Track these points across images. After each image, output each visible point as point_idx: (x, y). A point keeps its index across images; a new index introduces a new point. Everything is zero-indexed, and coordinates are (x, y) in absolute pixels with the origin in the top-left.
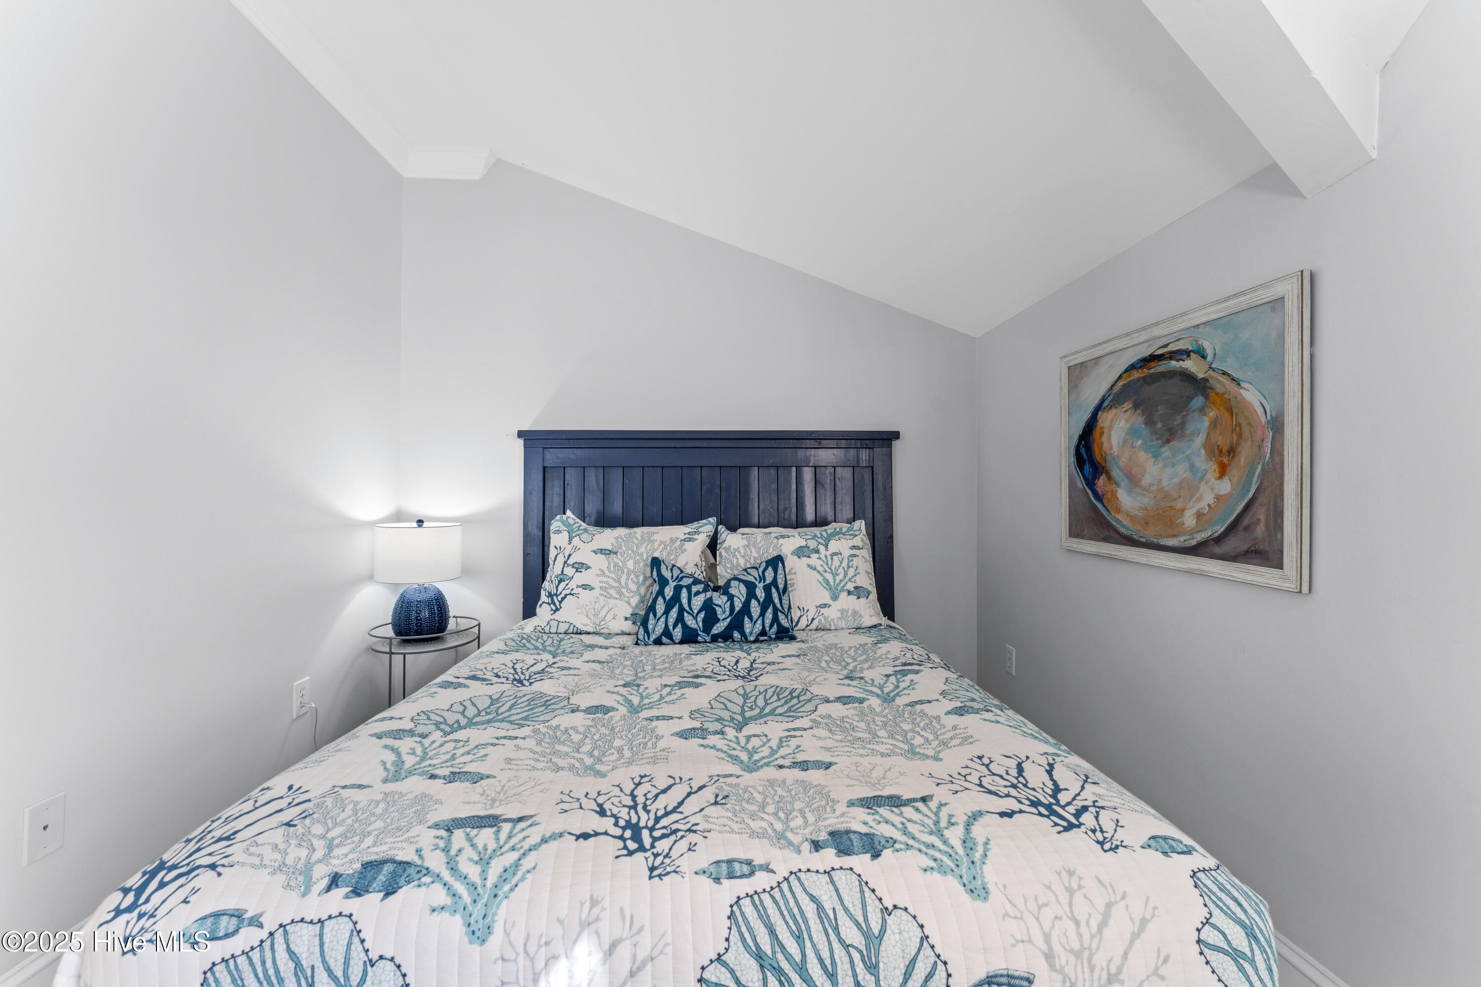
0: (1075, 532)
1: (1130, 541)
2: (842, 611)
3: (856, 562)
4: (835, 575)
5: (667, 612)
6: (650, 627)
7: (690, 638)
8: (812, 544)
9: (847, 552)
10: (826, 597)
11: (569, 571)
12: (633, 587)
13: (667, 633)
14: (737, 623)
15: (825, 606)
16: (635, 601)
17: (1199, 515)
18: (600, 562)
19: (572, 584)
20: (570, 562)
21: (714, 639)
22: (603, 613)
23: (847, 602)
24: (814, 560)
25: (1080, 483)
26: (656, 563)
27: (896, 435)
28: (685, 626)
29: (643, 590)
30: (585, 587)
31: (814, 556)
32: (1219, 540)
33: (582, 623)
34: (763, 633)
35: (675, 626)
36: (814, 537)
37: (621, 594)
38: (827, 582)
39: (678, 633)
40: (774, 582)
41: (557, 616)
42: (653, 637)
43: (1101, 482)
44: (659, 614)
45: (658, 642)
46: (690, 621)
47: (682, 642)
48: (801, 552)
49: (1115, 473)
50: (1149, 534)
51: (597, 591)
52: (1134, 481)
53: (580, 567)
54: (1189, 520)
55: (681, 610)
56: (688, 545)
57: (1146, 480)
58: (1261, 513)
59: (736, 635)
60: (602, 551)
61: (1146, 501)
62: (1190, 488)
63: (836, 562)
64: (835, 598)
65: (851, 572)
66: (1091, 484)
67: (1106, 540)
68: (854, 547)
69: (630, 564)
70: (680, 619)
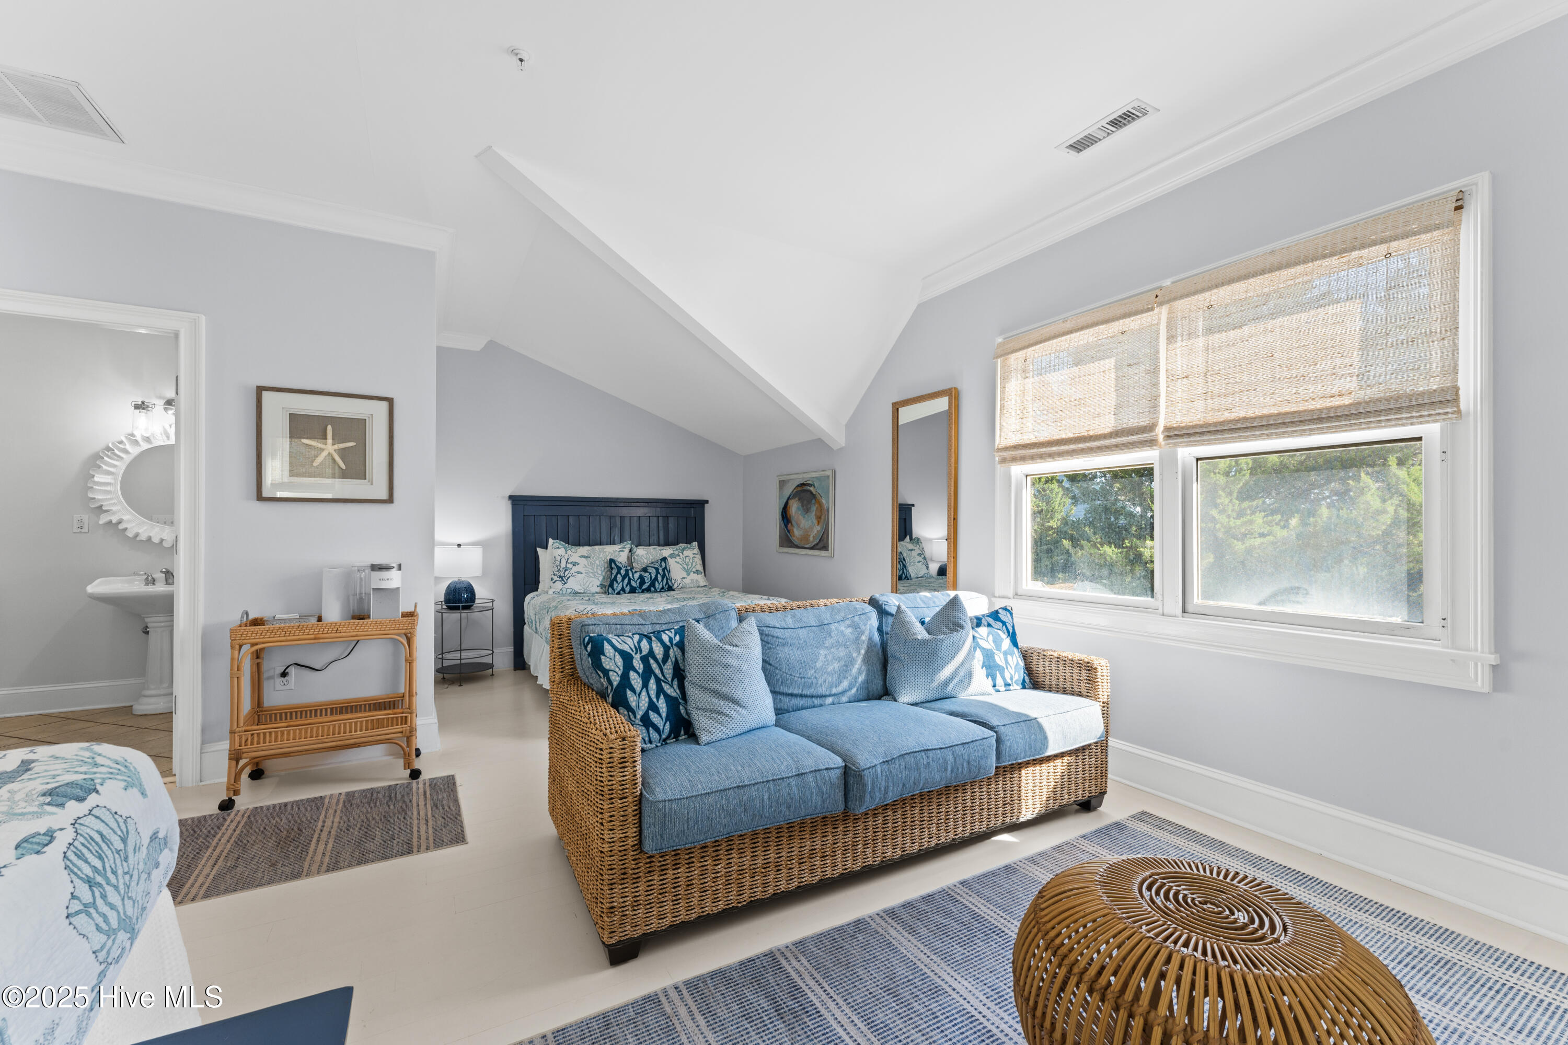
0: (781, 545)
1: (797, 547)
2: (692, 580)
3: (696, 560)
4: (688, 565)
5: (623, 580)
6: (615, 587)
7: (633, 590)
8: (676, 552)
9: (691, 556)
10: (684, 574)
11: (569, 566)
12: (600, 572)
13: (623, 590)
14: (653, 584)
15: (684, 578)
16: (601, 578)
17: (814, 537)
18: (583, 562)
19: (572, 571)
20: (569, 561)
21: (643, 591)
22: (587, 584)
23: (693, 576)
24: (678, 559)
25: (783, 526)
26: (612, 561)
27: (707, 502)
28: (631, 586)
29: (604, 574)
30: (578, 572)
31: (678, 557)
32: (817, 544)
33: (578, 588)
34: (663, 588)
35: (627, 586)
36: (677, 549)
37: (595, 575)
38: (684, 568)
39: (628, 589)
40: (666, 568)
41: (566, 586)
42: (616, 592)
43: (789, 525)
44: (619, 581)
45: (619, 593)
46: (633, 584)
47: (629, 593)
48: (672, 556)
49: (794, 523)
50: (801, 544)
51: (584, 575)
52: (798, 526)
53: (574, 564)
54: (811, 539)
55: (630, 579)
56: (621, 553)
57: (802, 526)
58: (825, 536)
59: (652, 589)
60: (583, 557)
61: (801, 533)
62: (811, 528)
63: (688, 560)
64: (688, 575)
65: (694, 564)
66: (786, 526)
67: (790, 547)
68: (694, 554)
69: (597, 562)
70: (629, 583)
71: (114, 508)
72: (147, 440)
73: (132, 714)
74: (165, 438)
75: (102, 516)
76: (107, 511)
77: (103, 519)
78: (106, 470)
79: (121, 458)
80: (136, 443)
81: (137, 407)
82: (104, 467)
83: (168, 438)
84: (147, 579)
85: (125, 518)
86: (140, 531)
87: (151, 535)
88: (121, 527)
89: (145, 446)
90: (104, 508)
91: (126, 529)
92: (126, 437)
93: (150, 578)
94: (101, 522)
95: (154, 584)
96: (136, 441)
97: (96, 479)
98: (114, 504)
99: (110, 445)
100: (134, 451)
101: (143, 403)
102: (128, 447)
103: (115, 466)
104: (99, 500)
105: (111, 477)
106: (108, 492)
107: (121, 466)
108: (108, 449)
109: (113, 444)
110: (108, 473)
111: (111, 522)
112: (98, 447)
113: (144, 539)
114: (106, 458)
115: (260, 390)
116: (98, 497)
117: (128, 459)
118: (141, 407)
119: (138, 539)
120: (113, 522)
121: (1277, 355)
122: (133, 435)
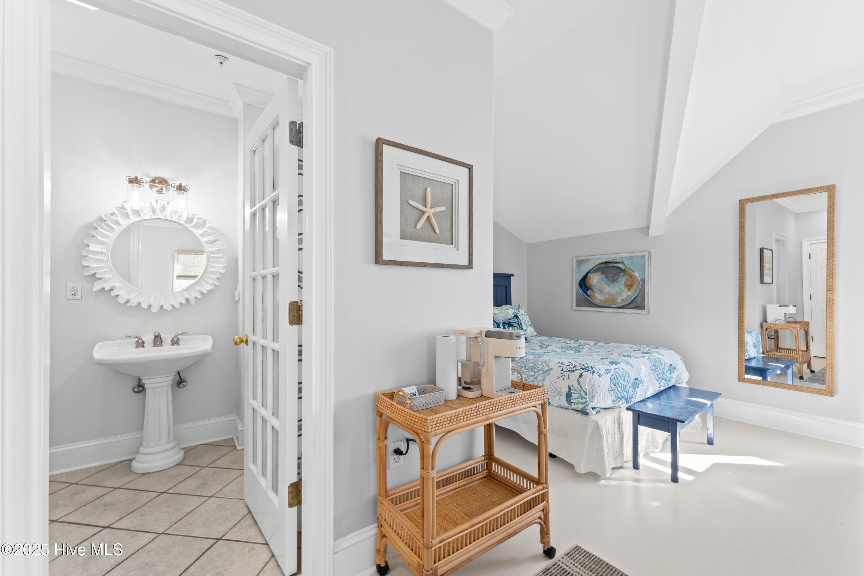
0: (579, 305)
1: (600, 307)
17: (622, 300)
25: (581, 292)
27: (513, 275)
32: (628, 305)
43: (589, 292)
49: (595, 289)
50: (606, 305)
52: (601, 292)
54: (619, 301)
58: (639, 298)
61: (605, 297)
62: (619, 293)
66: (585, 292)
67: (591, 307)
71: (107, 276)
72: (137, 213)
73: (131, 472)
74: (152, 212)
75: (95, 283)
76: (100, 279)
77: (98, 286)
78: (100, 240)
79: (113, 229)
80: (127, 215)
81: (131, 181)
82: (99, 237)
83: (154, 213)
84: (137, 342)
85: (117, 285)
86: (131, 297)
87: (140, 301)
88: (113, 294)
89: (134, 219)
90: (97, 276)
91: (118, 296)
92: (117, 209)
93: (140, 341)
94: (95, 289)
95: (143, 347)
96: (127, 213)
97: (91, 248)
98: (106, 272)
99: (103, 216)
100: (125, 223)
101: (136, 178)
102: (120, 219)
103: (107, 237)
104: (93, 268)
105: (103, 246)
106: (101, 261)
107: (112, 236)
108: (102, 220)
109: (106, 215)
110: (103, 243)
111: (103, 289)
112: (91, 217)
113: (134, 305)
114: (99, 229)
115: (379, 143)
116: (92, 265)
117: (118, 230)
118: (134, 181)
119: (129, 305)
120: (106, 289)
122: (123, 208)
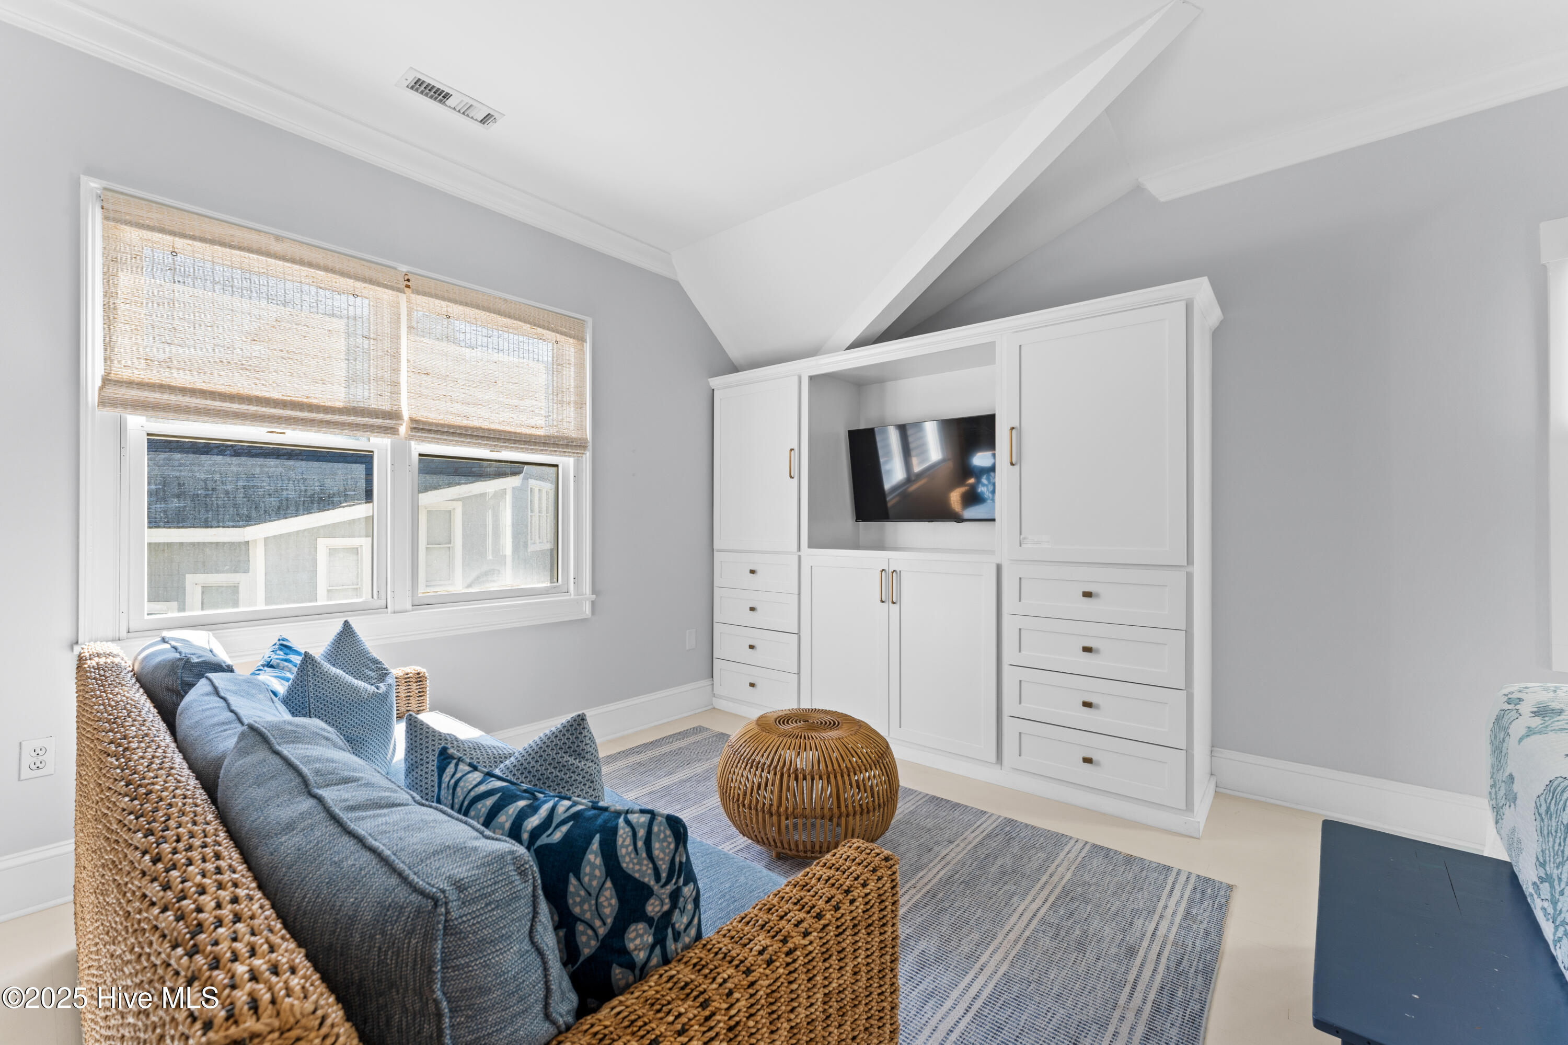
121: (499, 383)
